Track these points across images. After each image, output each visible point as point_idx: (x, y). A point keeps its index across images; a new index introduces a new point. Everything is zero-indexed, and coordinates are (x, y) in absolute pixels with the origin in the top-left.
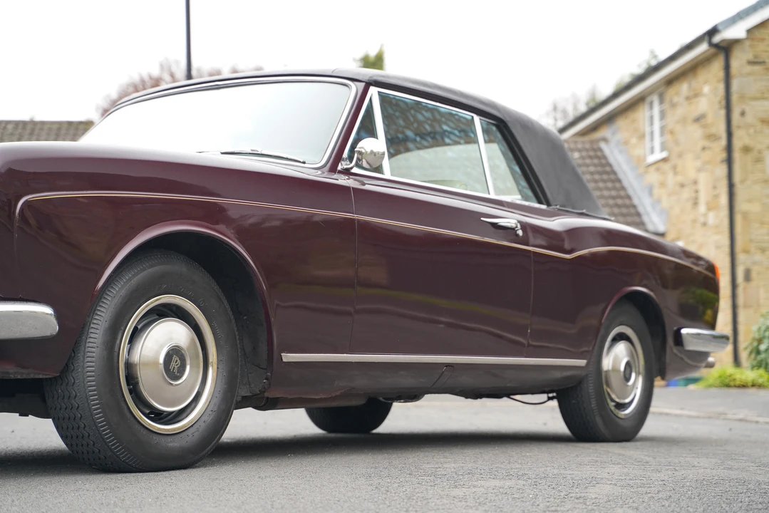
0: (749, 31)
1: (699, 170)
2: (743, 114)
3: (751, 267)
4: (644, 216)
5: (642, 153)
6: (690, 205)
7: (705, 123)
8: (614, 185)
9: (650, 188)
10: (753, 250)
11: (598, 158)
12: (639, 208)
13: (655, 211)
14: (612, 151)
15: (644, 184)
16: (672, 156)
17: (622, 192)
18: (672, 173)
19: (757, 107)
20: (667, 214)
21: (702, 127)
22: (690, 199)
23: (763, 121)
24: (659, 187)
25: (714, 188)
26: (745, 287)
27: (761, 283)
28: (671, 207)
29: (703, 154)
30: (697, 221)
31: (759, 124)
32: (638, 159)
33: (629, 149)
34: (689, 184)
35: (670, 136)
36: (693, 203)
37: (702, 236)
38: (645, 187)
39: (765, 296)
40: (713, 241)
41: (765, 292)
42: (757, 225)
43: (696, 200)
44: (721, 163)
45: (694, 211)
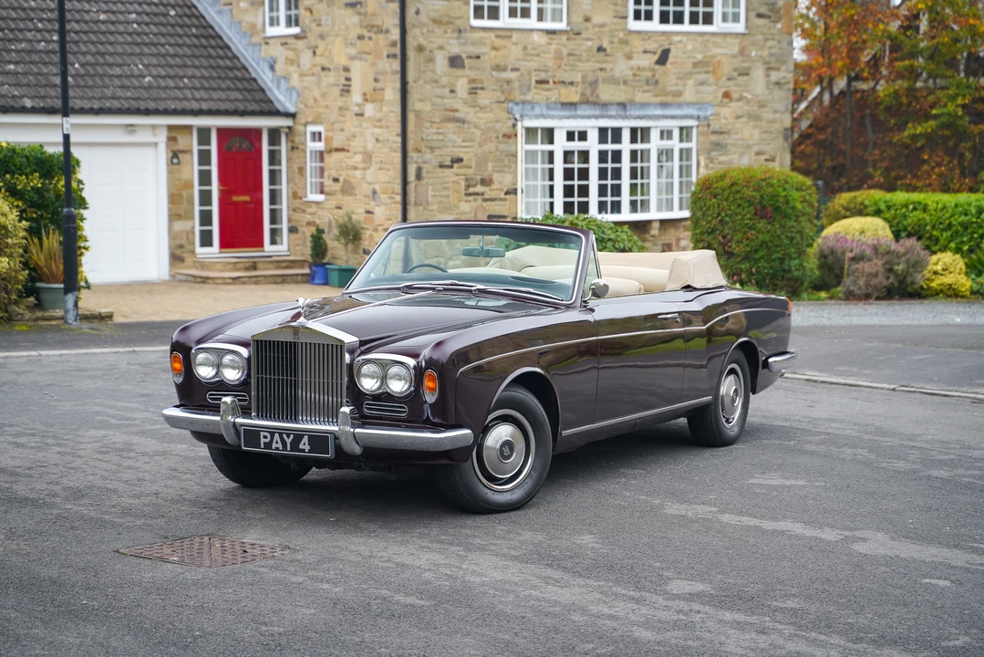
1: (352, 58)
2: (417, 13)
3: (423, 165)
4: (268, 93)
5: (260, 22)
6: (336, 91)
7: (362, 11)
8: (225, 53)
9: (272, 62)
10: (423, 149)
11: (196, 17)
12: (260, 82)
13: (278, 87)
14: (206, 9)
15: (263, 54)
16: (309, 35)
17: (236, 61)
18: (310, 53)
19: (430, 7)
20: (299, 95)
21: (359, 14)
22: (337, 85)
23: (434, 21)
24: (286, 63)
25: (376, 80)
26: (416, 186)
27: (430, 181)
28: (305, 88)
29: (359, 42)
30: (347, 109)
31: (431, 23)
32: (253, 26)
33: (234, 12)
34: (337, 69)
35: (308, 14)
36: (343, 90)
37: (356, 126)
38: (264, 60)
39: (433, 193)
40: (373, 134)
41: (433, 190)
42: (428, 125)
43: (346, 88)
44: (388, 56)
45: (343, 99)
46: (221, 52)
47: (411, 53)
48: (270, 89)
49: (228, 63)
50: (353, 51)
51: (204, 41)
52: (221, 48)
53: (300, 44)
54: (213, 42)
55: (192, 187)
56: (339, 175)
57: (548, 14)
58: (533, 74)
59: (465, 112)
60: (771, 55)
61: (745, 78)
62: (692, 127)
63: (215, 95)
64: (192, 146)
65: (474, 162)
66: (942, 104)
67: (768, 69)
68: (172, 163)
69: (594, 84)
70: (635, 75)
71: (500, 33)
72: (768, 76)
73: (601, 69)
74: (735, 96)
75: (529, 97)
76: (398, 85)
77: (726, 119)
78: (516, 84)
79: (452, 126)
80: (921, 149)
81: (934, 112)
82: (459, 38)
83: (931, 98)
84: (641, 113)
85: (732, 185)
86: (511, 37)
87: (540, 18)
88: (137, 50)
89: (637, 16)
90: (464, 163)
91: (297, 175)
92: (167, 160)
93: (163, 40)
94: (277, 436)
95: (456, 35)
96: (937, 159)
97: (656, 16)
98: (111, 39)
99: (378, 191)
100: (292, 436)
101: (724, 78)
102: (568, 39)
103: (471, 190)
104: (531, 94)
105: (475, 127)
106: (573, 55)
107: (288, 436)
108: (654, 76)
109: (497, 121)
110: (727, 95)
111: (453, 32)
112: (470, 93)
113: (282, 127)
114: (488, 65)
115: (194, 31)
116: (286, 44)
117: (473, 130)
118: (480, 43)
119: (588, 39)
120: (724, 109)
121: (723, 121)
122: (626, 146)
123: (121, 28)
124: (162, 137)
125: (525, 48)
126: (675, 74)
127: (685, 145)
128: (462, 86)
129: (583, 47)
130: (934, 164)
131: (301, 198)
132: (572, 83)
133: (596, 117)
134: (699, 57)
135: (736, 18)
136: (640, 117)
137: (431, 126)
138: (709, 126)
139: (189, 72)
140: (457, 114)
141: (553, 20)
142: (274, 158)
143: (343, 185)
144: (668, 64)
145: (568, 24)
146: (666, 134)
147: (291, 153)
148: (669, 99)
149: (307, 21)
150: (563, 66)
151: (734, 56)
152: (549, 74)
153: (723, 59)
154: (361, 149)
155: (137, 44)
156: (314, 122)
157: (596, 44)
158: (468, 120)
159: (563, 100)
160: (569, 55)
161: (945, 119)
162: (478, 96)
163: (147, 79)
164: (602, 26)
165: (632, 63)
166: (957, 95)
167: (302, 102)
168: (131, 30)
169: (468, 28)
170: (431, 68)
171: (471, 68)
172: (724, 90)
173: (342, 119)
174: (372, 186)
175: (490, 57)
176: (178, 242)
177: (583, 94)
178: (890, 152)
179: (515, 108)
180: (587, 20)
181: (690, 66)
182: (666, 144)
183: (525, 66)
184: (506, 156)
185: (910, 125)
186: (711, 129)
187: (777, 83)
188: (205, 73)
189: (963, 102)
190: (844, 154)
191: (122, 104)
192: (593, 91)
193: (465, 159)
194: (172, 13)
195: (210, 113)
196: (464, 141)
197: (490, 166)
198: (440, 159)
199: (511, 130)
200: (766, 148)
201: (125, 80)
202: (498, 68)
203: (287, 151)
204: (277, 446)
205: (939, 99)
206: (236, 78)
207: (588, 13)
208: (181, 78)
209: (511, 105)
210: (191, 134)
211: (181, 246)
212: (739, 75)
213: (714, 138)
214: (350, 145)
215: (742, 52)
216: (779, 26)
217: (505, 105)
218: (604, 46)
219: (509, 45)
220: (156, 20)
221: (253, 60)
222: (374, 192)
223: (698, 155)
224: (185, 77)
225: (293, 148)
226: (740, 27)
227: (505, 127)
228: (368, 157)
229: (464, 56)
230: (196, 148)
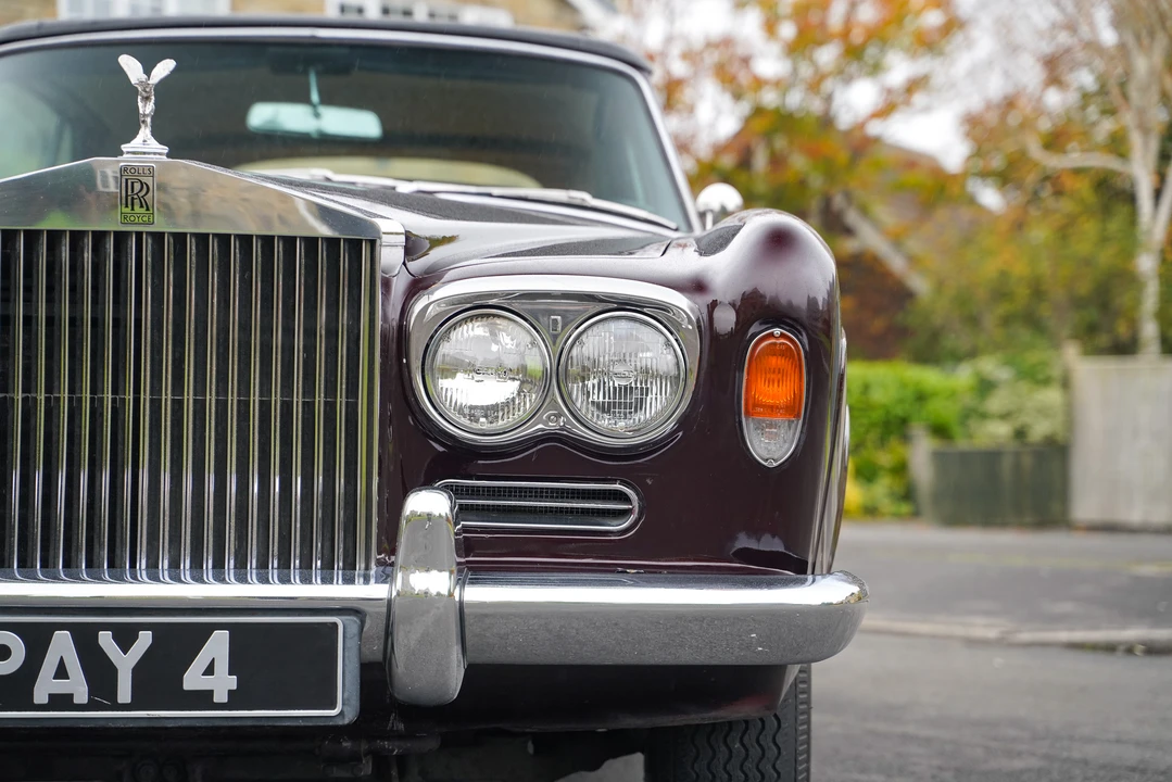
94: (62, 646)
100: (145, 640)
107: (125, 638)
204: (61, 687)
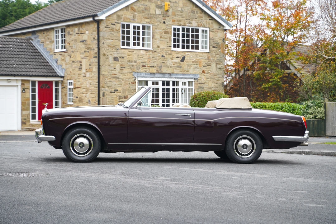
0: (106, 17)
1: (82, 58)
2: (103, 43)
3: (105, 92)
4: (55, 70)
5: (53, 47)
6: (77, 69)
7: (86, 43)
8: (41, 57)
9: (56, 60)
10: (105, 87)
11: (32, 46)
12: (52, 66)
13: (58, 68)
14: (35, 44)
15: (54, 58)
16: (68, 51)
17: (44, 60)
18: (69, 57)
19: (107, 42)
20: (65, 70)
21: (85, 44)
22: (78, 67)
23: (109, 46)
24: (61, 60)
25: (90, 65)
26: (103, 98)
27: (107, 97)
28: (67, 68)
29: (85, 53)
30: (81, 75)
31: (108, 47)
32: (51, 49)
33: (44, 45)
34: (77, 62)
35: (68, 44)
36: (79, 68)
37: (83, 80)
38: (54, 59)
39: (108, 101)
40: (89, 82)
41: (108, 100)
42: (107, 79)
43: (80, 68)
44: (94, 57)
45: (80, 71)
46: (40, 57)
47: (101, 56)
48: (56, 69)
49: (42, 60)
50: (83, 56)
51: (34, 54)
52: (40, 56)
53: (66, 54)
54: (37, 54)
55: (29, 100)
56: (78, 96)
57: (146, 45)
58: (141, 63)
59: (119, 75)
60: (217, 59)
61: (209, 66)
62: (192, 81)
63: (38, 70)
64: (29, 86)
65: (122, 91)
66: (273, 78)
67: (217, 64)
68: (23, 92)
69: (161, 67)
70: (174, 65)
71: (130, 50)
72: (216, 66)
73: (163, 62)
74: (206, 72)
75: (140, 71)
76: (97, 66)
77: (203, 79)
78: (135, 67)
79: (114, 79)
80: (267, 92)
81: (271, 80)
82: (117, 52)
83: (270, 76)
84: (176, 76)
85: (203, 97)
86: (134, 52)
87: (143, 46)
88: (12, 56)
89: (174, 46)
90: (118, 91)
91: (64, 96)
92: (21, 91)
93: (21, 53)
95: (116, 51)
96: (272, 95)
97: (181, 46)
98: (3, 52)
99: (90, 100)
101: (203, 66)
102: (152, 53)
103: (121, 100)
104: (140, 70)
105: (122, 80)
106: (154, 58)
108: (180, 65)
109: (129, 78)
110: (203, 72)
111: (115, 50)
112: (120, 69)
113: (59, 81)
114: (126, 60)
115: (31, 50)
116: (61, 54)
117: (121, 81)
118: (124, 53)
119: (159, 53)
120: (203, 76)
121: (203, 80)
122: (171, 87)
123: (7, 49)
124: (19, 84)
125: (138, 55)
126: (187, 64)
127: (190, 87)
128: (118, 67)
129: (157, 56)
130: (271, 97)
131: (65, 104)
132: (154, 67)
133: (161, 77)
134: (195, 59)
135: (206, 48)
136: (176, 78)
137: (108, 79)
138: (198, 81)
139: (29, 63)
140: (116, 76)
141: (147, 47)
142: (57, 91)
143: (79, 99)
144: (184, 61)
145: (152, 48)
146: (184, 83)
147: (62, 89)
148: (185, 72)
149: (68, 47)
150: (151, 61)
151: (206, 60)
152: (146, 64)
153: (202, 60)
154: (85, 87)
155: (12, 54)
156: (70, 79)
157: (162, 54)
158: (120, 77)
159: (151, 72)
160: (152, 58)
161: (274, 82)
162: (123, 70)
163: (15, 65)
164: (163, 49)
165: (173, 61)
166: (278, 75)
167: (66, 73)
168: (10, 50)
169: (120, 49)
170: (108, 61)
171: (121, 61)
172: (203, 70)
173: (79, 78)
174: (88, 99)
175: (127, 58)
176: (24, 118)
177: (157, 70)
178: (258, 93)
179: (135, 74)
180: (158, 47)
181: (192, 62)
182: (184, 87)
183: (138, 61)
184: (132, 89)
185: (263, 84)
186: (199, 82)
187: (220, 68)
188: (34, 64)
189: (280, 77)
190: (243, 94)
191: (6, 73)
192: (160, 69)
193: (119, 90)
194: (24, 45)
195: (35, 76)
196: (118, 84)
197: (127, 92)
198: (111, 90)
199: (134, 81)
200: (216, 89)
201: (7, 65)
202: (129, 61)
203: (61, 89)
205: (272, 76)
206: (45, 65)
207: (159, 45)
208: (26, 65)
209: (134, 73)
210: (29, 83)
211: (25, 119)
212: (207, 65)
213: (199, 85)
214: (81, 86)
215: (208, 58)
216: (220, 50)
217: (132, 73)
218: (164, 55)
219: (133, 54)
220: (19, 47)
221: (50, 60)
222: (89, 101)
223: (194, 91)
224: (27, 65)
225: (63, 88)
226: (208, 51)
227: (132, 80)
228: (87, 90)
229: (118, 57)
230: (31, 87)
